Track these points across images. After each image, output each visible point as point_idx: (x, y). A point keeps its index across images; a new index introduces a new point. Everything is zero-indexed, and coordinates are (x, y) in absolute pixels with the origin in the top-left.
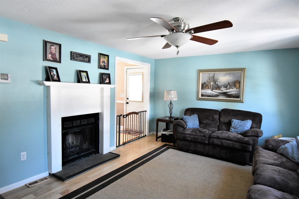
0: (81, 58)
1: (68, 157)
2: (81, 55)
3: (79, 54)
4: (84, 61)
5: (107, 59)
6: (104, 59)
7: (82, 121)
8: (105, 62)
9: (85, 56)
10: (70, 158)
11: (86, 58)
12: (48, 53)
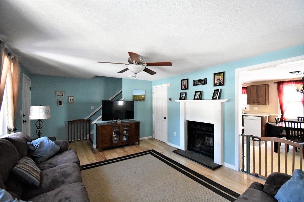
0: (199, 83)
1: (194, 148)
2: (199, 81)
3: (197, 81)
4: (201, 84)
5: (223, 76)
6: (219, 77)
7: (202, 127)
8: (221, 79)
9: (201, 80)
10: (195, 149)
11: (203, 81)
12: (182, 86)
